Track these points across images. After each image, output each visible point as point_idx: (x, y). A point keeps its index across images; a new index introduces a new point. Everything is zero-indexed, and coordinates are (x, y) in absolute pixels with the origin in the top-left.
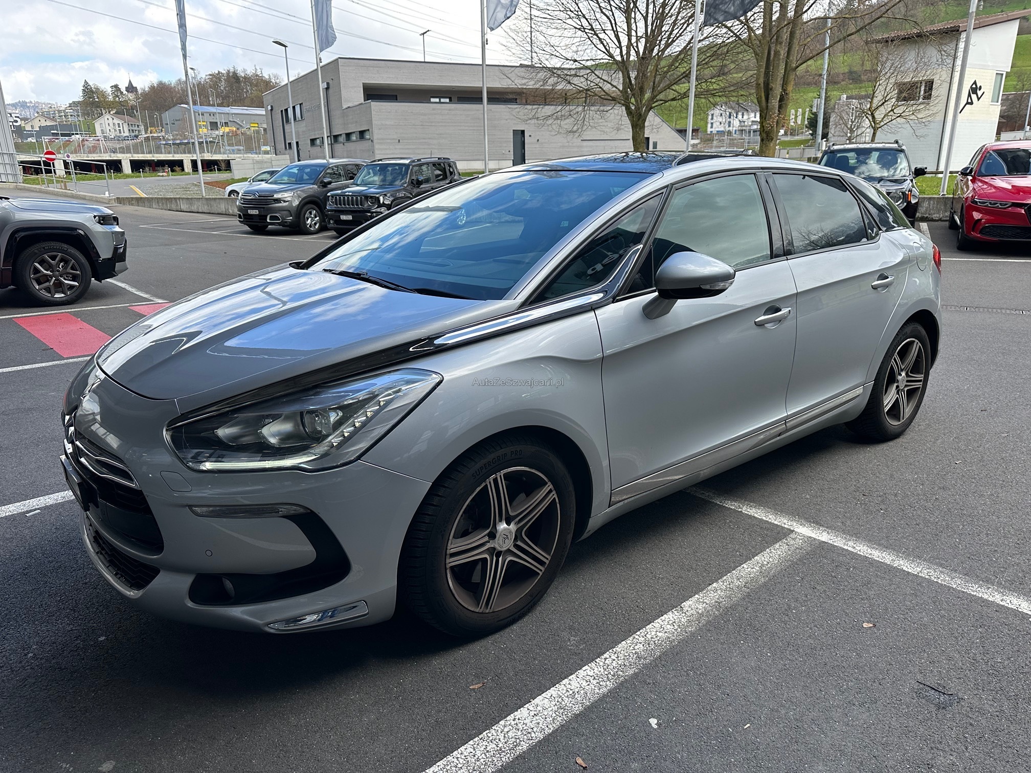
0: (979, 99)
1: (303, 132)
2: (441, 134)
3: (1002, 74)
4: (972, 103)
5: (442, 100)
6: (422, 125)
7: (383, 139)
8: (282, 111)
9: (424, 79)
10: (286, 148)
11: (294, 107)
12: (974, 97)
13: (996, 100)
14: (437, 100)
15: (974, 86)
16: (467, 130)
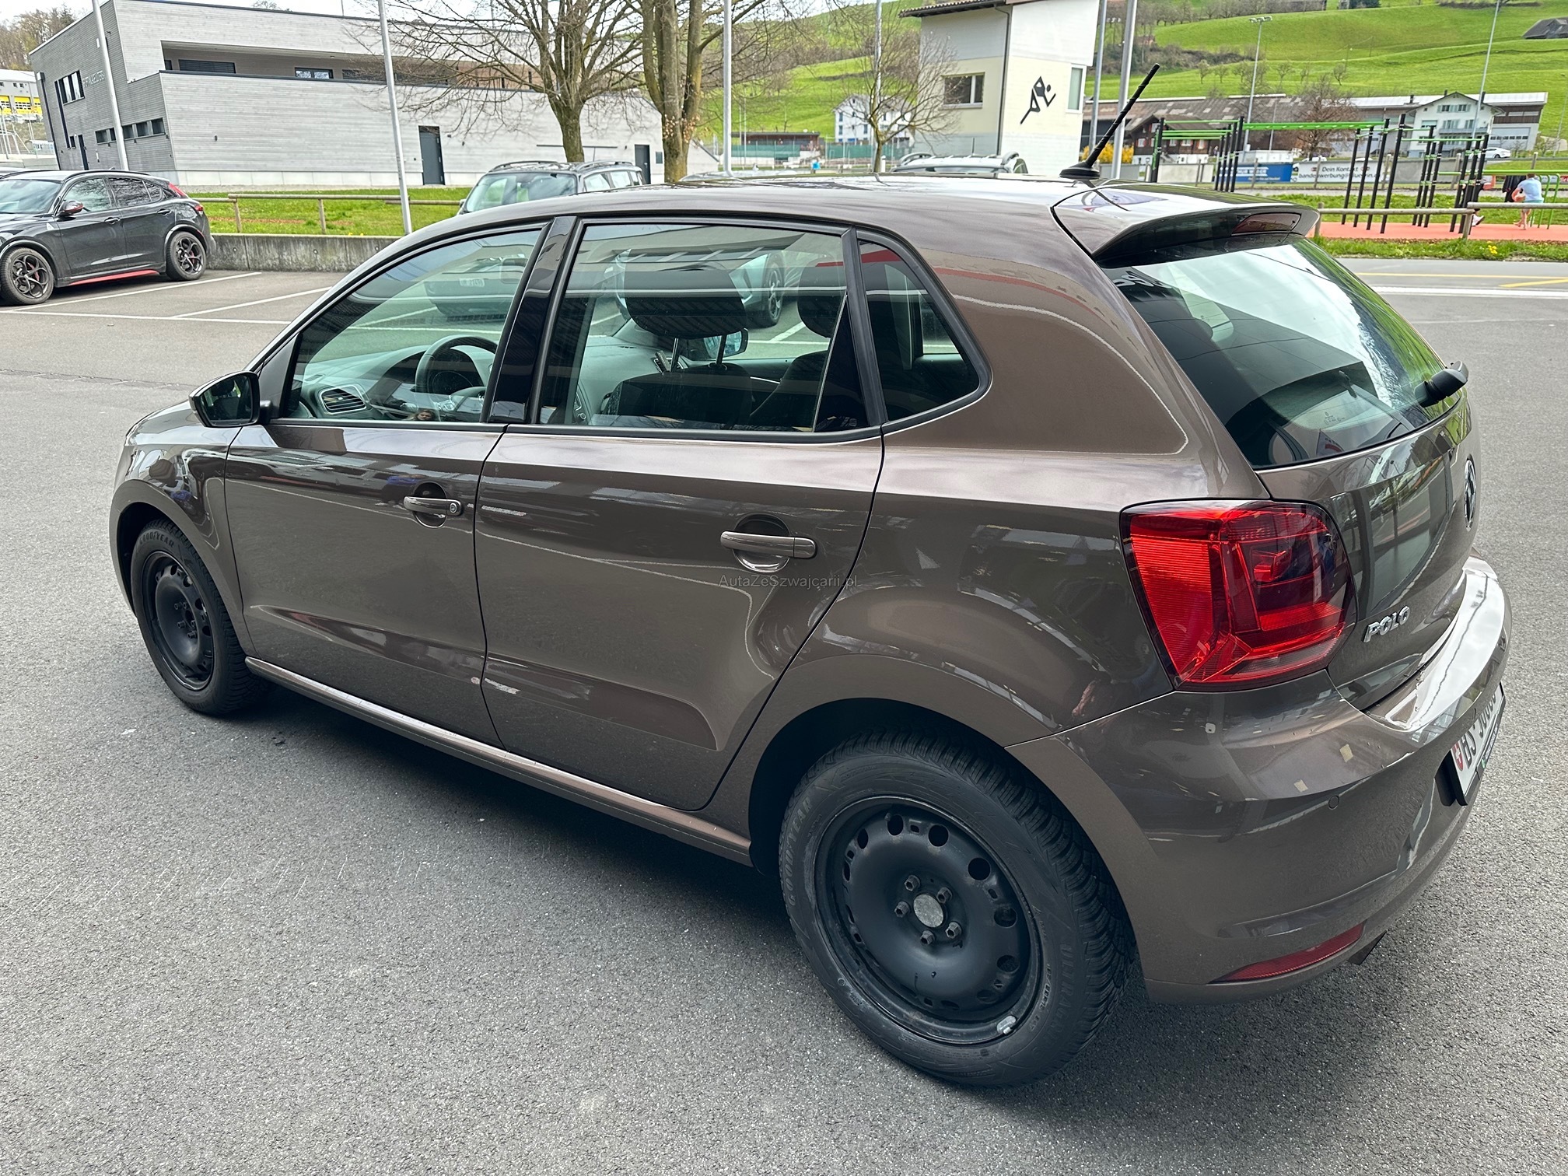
0: (1048, 104)
1: (86, 119)
2: (291, 129)
3: (1081, 70)
4: (1038, 109)
5: (317, 75)
6: (256, 114)
7: (187, 135)
8: (56, 83)
9: (273, 39)
10: (69, 146)
11: (70, 77)
12: (1040, 100)
13: (1075, 106)
14: (307, 75)
15: (1039, 85)
16: (337, 123)
